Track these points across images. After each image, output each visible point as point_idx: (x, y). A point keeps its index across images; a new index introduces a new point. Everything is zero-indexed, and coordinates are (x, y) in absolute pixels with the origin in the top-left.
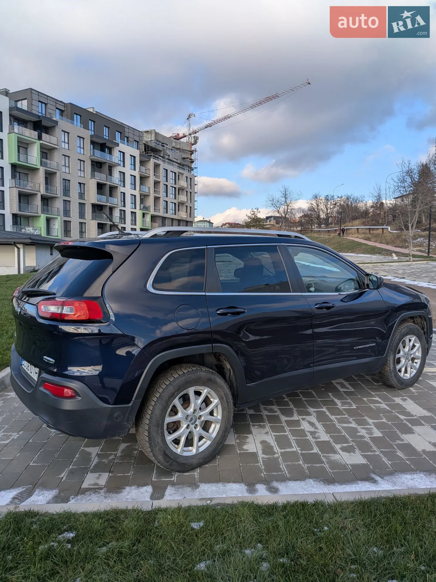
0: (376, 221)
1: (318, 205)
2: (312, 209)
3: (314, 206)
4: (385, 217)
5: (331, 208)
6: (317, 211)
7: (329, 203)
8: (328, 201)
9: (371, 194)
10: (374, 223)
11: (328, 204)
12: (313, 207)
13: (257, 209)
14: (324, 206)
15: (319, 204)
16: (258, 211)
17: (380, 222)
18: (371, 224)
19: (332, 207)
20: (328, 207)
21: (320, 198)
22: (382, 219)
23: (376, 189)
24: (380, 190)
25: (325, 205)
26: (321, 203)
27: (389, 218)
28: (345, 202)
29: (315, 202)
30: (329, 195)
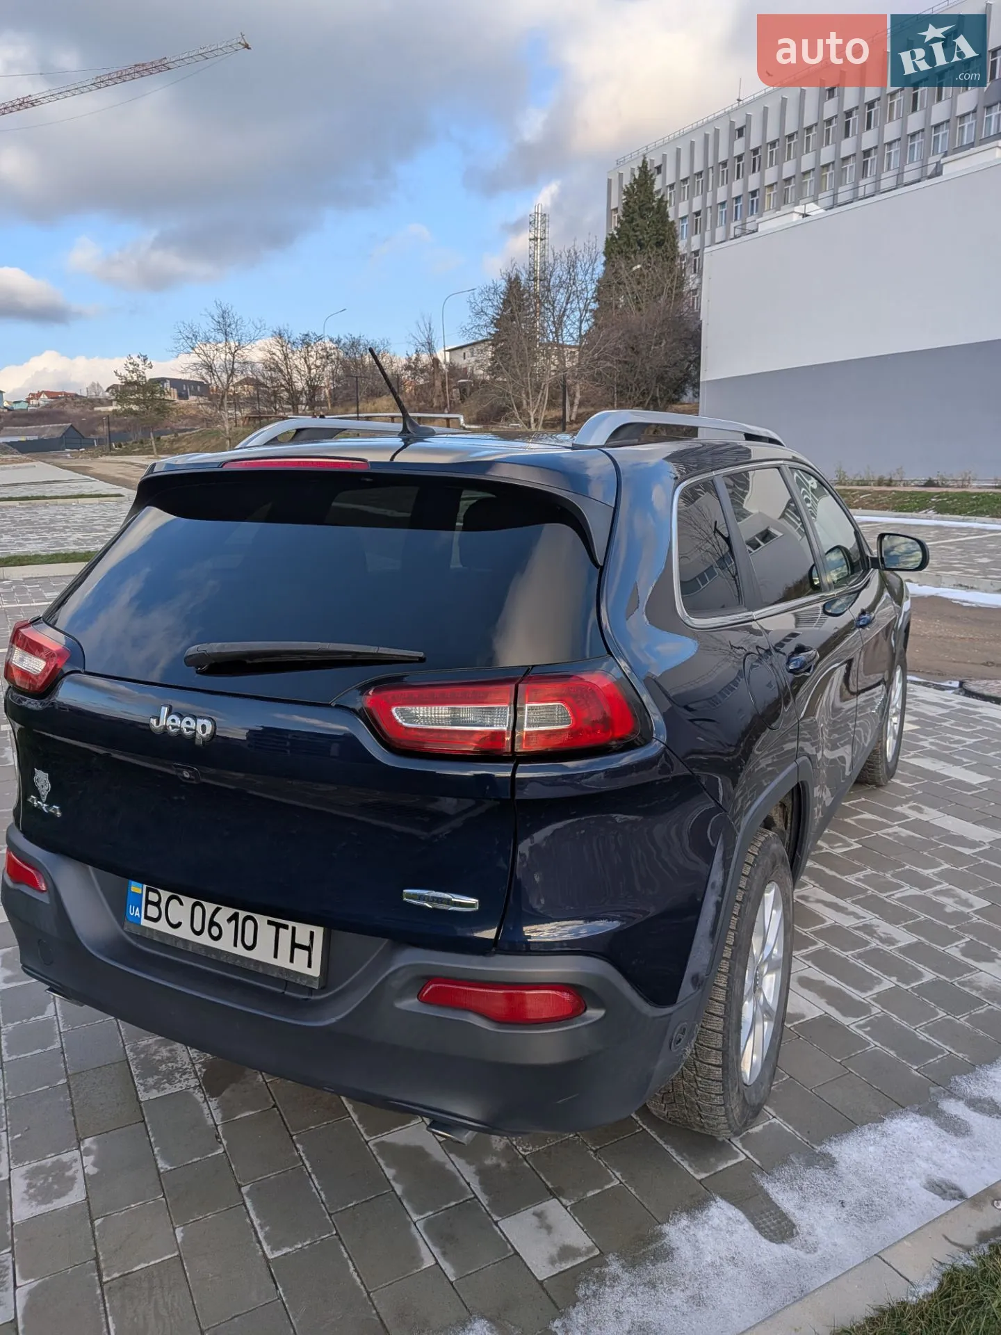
0: (425, 401)
1: (286, 357)
2: (273, 366)
3: (276, 358)
4: (445, 393)
5: (317, 367)
6: (286, 372)
7: (313, 353)
8: (310, 349)
9: (412, 339)
10: (423, 406)
11: (311, 356)
12: (274, 360)
13: (142, 358)
14: (303, 360)
15: (290, 355)
16: (148, 362)
17: (435, 405)
18: (417, 409)
19: (318, 363)
20: (311, 362)
21: (291, 340)
22: (439, 396)
23: (423, 328)
24: (430, 329)
25: (305, 359)
26: (293, 352)
27: (454, 395)
28: (347, 354)
29: (280, 348)
30: (311, 334)
